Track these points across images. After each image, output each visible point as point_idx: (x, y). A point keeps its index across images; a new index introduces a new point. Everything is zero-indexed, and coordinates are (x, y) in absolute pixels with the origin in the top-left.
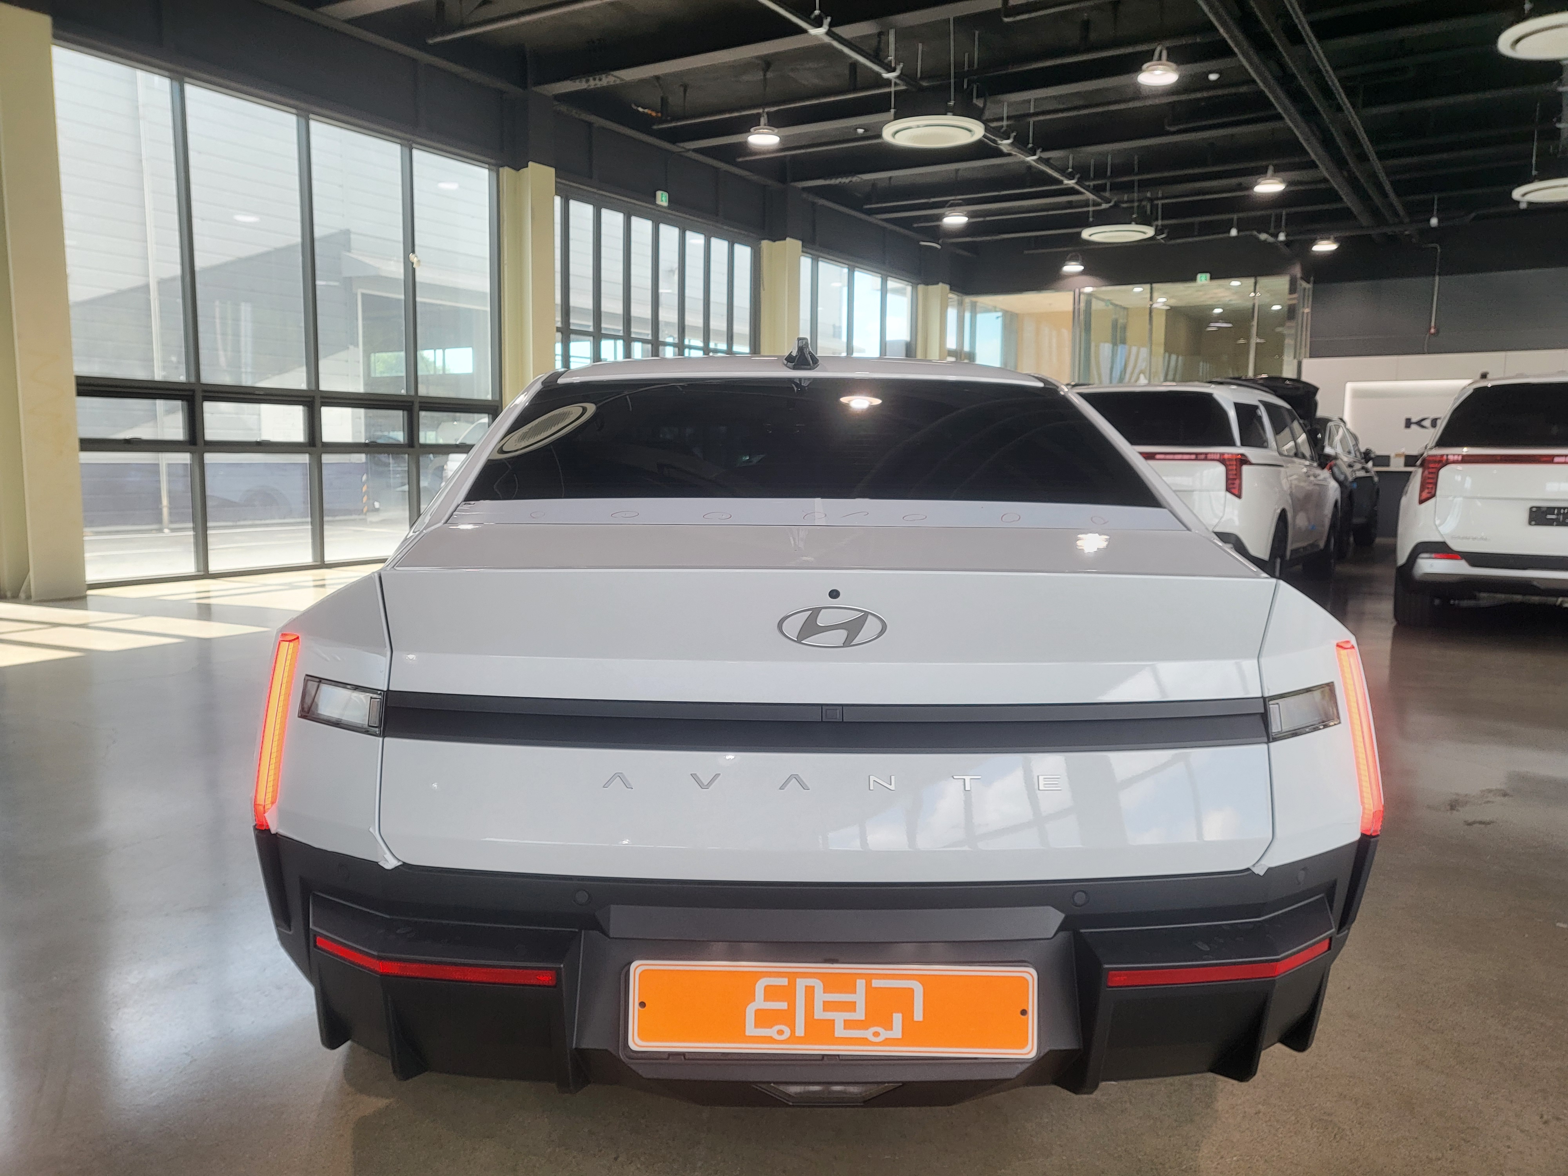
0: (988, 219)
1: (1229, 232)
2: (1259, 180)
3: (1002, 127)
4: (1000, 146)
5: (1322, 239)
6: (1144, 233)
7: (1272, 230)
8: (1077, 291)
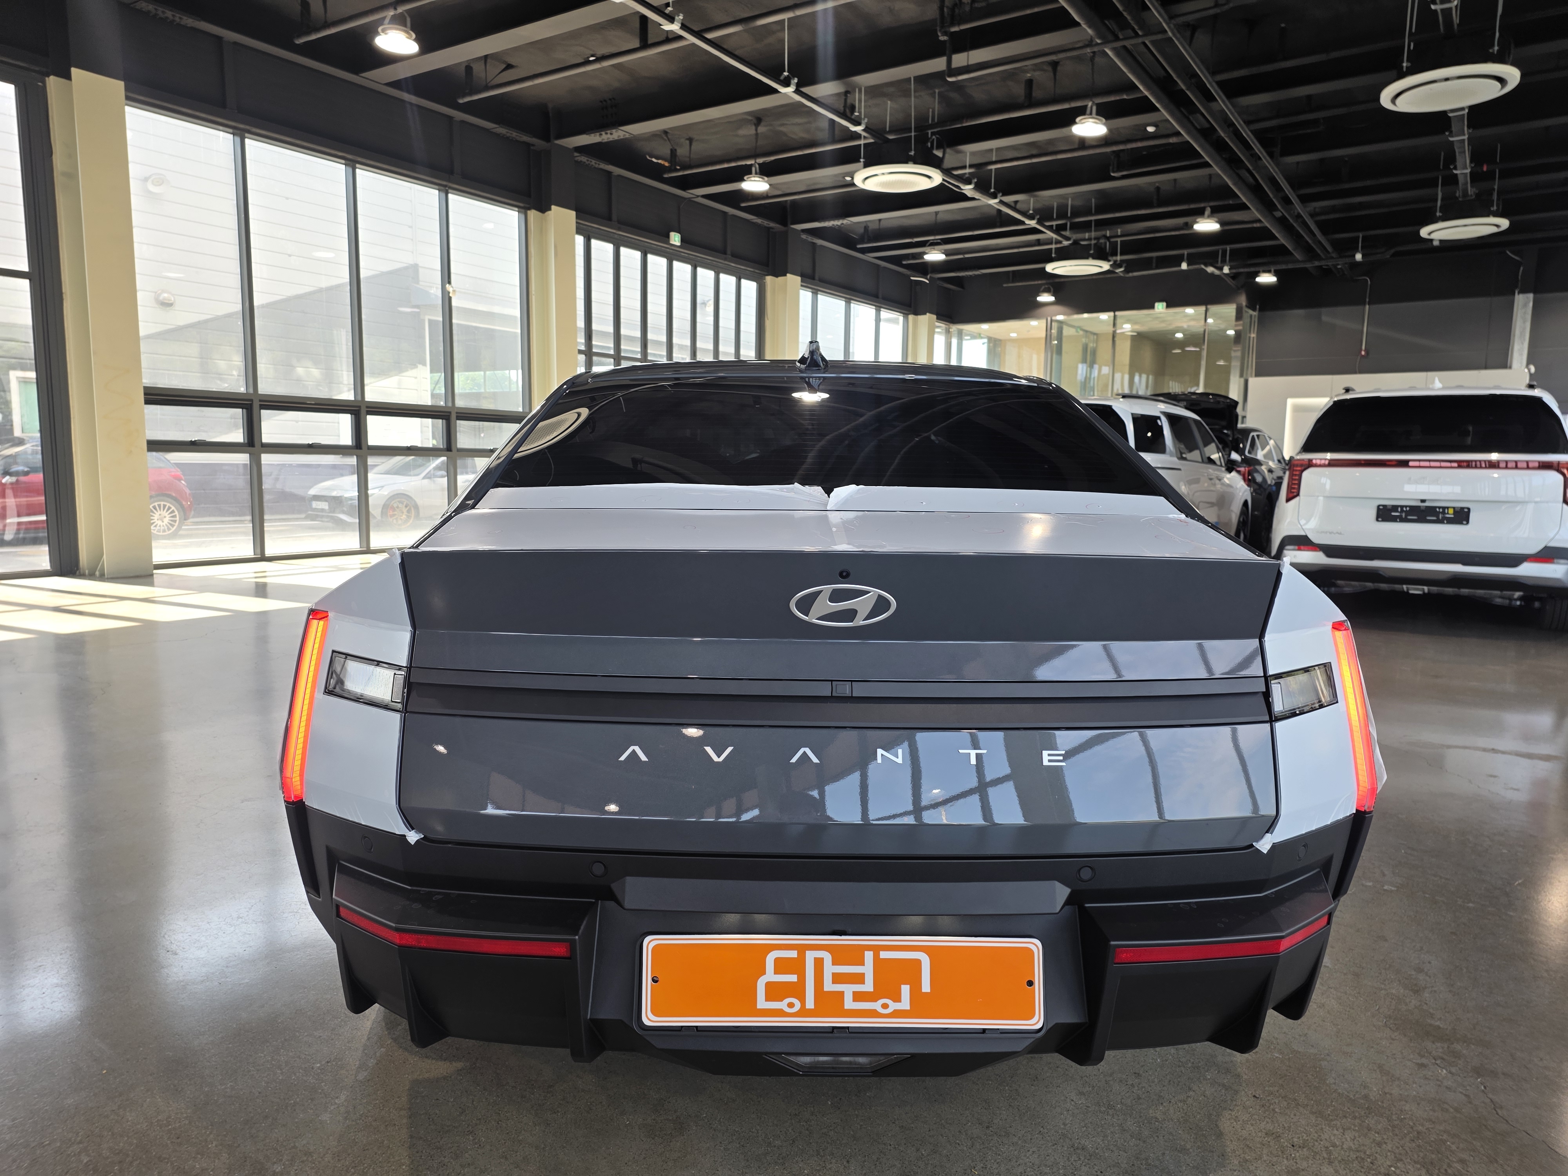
0: (967, 256)
1: (1180, 266)
2: (1198, 220)
3: (965, 174)
4: (963, 191)
5: (1265, 272)
6: (1101, 267)
7: (1219, 264)
8: (1049, 319)
